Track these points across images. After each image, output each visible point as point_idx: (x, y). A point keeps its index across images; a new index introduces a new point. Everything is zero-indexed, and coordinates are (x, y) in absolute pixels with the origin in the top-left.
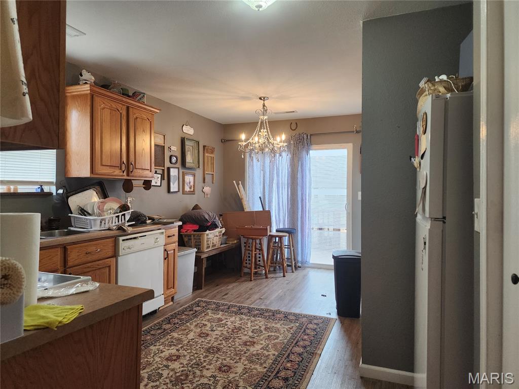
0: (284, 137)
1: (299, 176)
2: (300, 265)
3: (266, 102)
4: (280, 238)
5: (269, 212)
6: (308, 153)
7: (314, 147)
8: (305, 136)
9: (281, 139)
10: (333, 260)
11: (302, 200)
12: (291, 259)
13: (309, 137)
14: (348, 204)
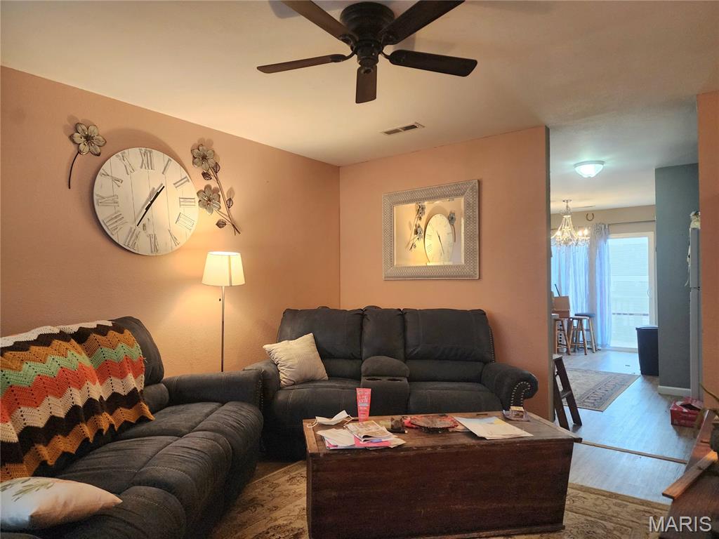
0: (586, 232)
1: (597, 263)
2: (599, 347)
3: (569, 203)
4: (580, 321)
5: (567, 298)
6: (605, 242)
7: (611, 236)
8: (603, 226)
9: (584, 234)
10: (636, 331)
11: (601, 287)
12: (591, 342)
13: (607, 227)
14: (650, 288)
